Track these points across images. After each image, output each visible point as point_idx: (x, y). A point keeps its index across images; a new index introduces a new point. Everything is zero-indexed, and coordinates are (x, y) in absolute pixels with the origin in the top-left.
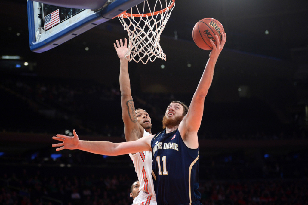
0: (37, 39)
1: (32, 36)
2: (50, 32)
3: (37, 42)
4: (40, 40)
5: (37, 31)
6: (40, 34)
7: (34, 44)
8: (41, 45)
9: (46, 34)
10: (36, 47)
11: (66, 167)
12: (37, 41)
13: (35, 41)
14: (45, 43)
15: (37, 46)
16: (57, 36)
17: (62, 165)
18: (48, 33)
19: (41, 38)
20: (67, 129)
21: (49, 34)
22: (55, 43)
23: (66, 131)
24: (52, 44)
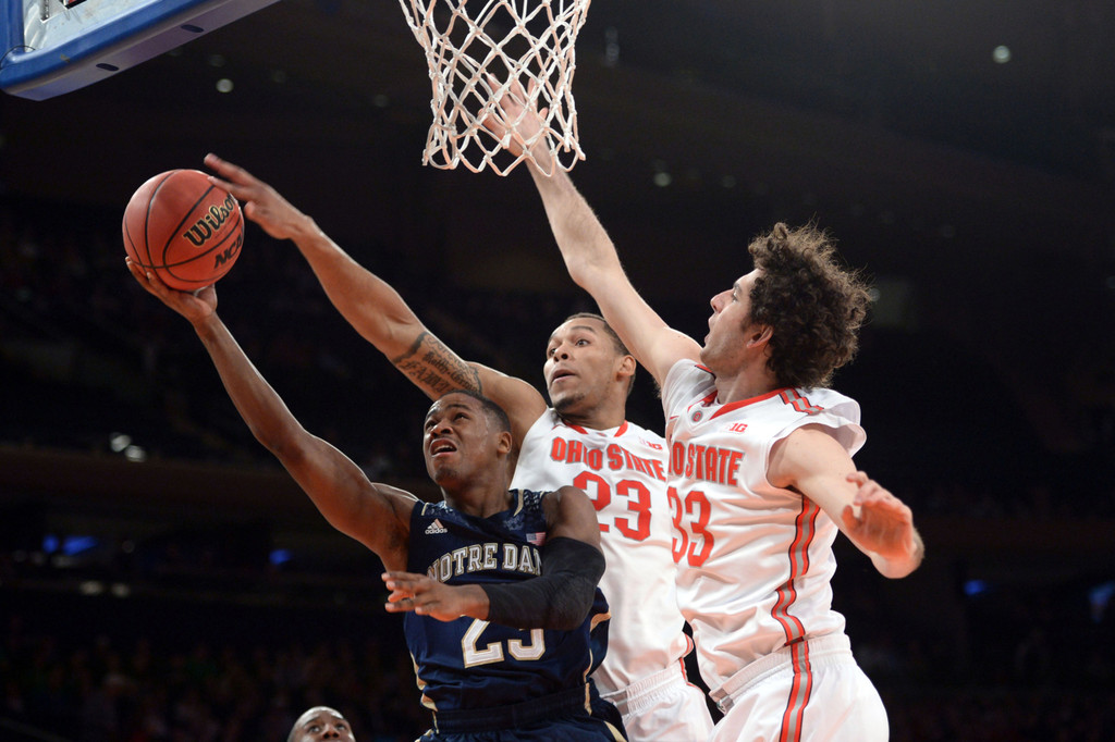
0: (30, 38)
1: (8, 28)
2: (89, 14)
3: (29, 54)
4: (42, 47)
5: (31, 4)
6: (44, 18)
7: (15, 59)
8: (45, 66)
9: (69, 19)
10: (21, 73)
11: (106, 597)
12: (29, 50)
13: (21, 48)
14: (63, 58)
15: (29, 71)
16: (118, 32)
17: (91, 588)
18: (78, 19)
19: (45, 38)
20: (123, 432)
21: (83, 20)
22: (105, 59)
23: (116, 437)
24: (92, 65)
